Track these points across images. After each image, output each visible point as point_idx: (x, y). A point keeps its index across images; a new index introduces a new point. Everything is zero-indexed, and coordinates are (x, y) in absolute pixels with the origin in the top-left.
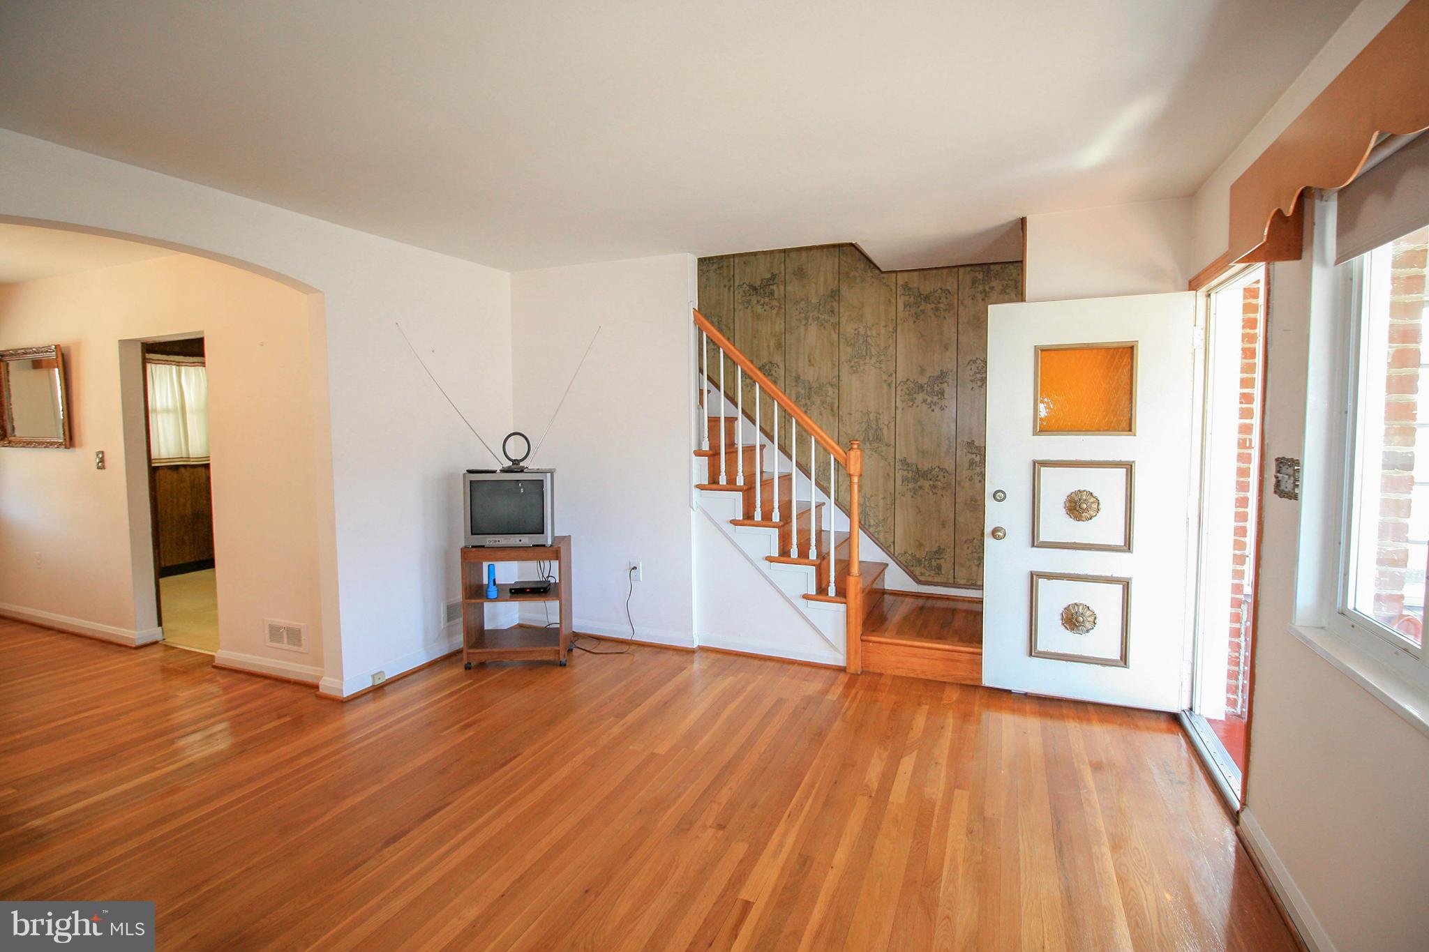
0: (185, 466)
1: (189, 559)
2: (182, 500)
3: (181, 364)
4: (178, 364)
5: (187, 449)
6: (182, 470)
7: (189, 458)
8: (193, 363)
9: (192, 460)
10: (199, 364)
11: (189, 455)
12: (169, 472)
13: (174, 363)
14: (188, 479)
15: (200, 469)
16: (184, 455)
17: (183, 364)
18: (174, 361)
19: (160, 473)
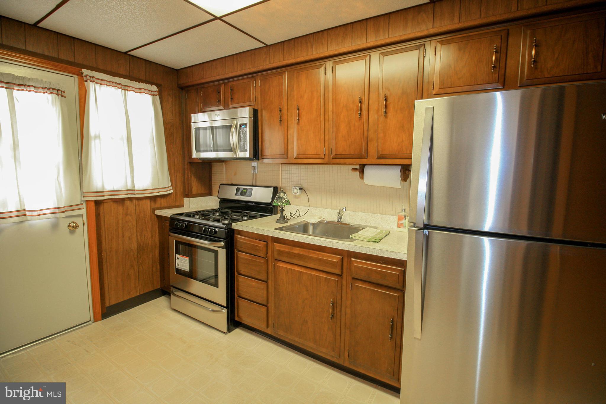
0: (130, 199)
1: (134, 294)
2: (127, 234)
3: (126, 88)
4: (124, 88)
5: (133, 182)
6: (128, 203)
7: (134, 190)
8: (140, 89)
9: (136, 192)
10: (146, 92)
11: (134, 187)
12: (115, 205)
13: (119, 86)
14: (133, 212)
15: (144, 201)
16: (129, 187)
17: (130, 88)
18: (120, 84)
19: (105, 208)
